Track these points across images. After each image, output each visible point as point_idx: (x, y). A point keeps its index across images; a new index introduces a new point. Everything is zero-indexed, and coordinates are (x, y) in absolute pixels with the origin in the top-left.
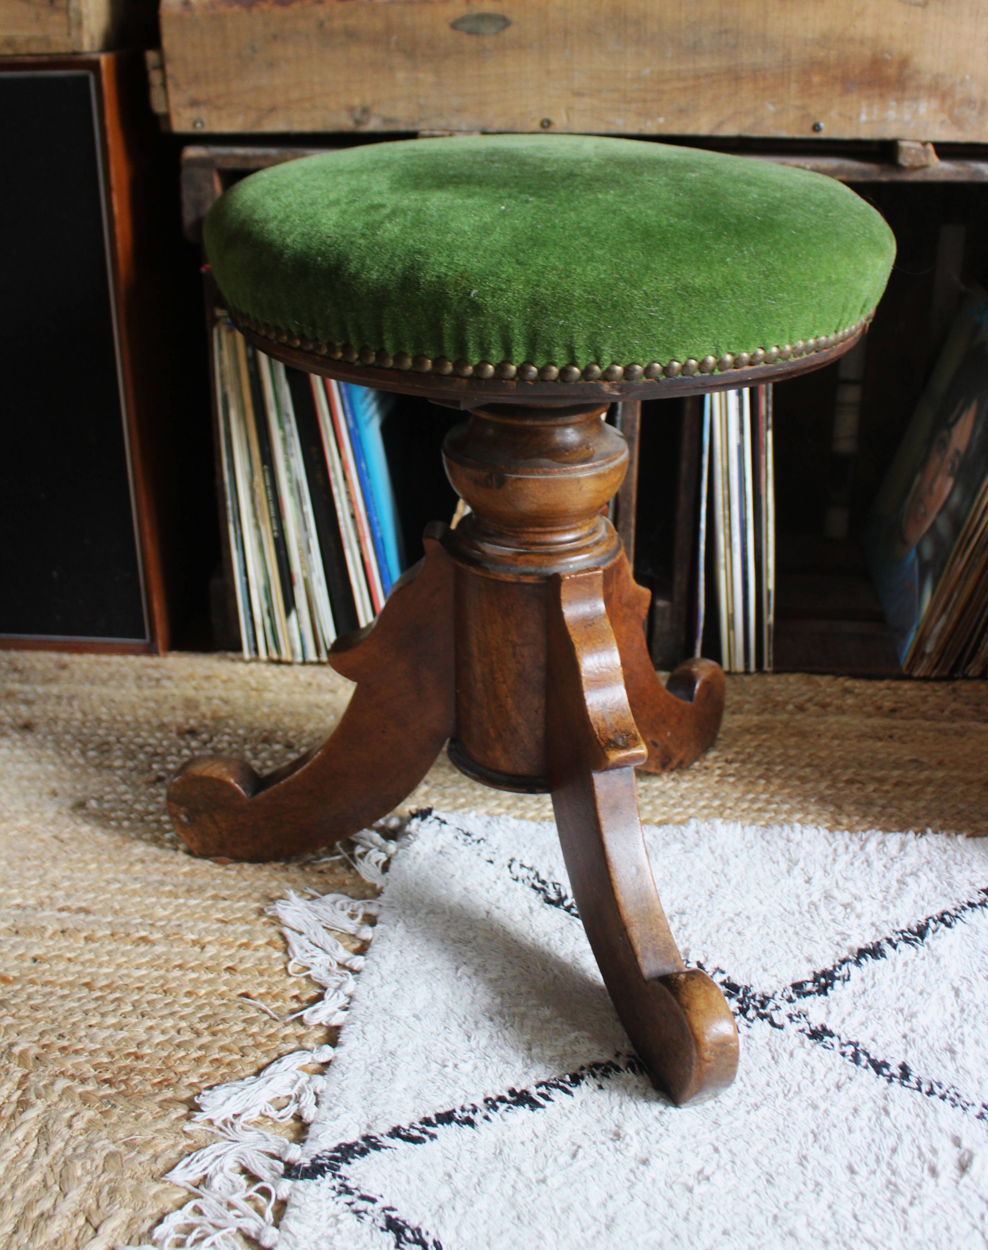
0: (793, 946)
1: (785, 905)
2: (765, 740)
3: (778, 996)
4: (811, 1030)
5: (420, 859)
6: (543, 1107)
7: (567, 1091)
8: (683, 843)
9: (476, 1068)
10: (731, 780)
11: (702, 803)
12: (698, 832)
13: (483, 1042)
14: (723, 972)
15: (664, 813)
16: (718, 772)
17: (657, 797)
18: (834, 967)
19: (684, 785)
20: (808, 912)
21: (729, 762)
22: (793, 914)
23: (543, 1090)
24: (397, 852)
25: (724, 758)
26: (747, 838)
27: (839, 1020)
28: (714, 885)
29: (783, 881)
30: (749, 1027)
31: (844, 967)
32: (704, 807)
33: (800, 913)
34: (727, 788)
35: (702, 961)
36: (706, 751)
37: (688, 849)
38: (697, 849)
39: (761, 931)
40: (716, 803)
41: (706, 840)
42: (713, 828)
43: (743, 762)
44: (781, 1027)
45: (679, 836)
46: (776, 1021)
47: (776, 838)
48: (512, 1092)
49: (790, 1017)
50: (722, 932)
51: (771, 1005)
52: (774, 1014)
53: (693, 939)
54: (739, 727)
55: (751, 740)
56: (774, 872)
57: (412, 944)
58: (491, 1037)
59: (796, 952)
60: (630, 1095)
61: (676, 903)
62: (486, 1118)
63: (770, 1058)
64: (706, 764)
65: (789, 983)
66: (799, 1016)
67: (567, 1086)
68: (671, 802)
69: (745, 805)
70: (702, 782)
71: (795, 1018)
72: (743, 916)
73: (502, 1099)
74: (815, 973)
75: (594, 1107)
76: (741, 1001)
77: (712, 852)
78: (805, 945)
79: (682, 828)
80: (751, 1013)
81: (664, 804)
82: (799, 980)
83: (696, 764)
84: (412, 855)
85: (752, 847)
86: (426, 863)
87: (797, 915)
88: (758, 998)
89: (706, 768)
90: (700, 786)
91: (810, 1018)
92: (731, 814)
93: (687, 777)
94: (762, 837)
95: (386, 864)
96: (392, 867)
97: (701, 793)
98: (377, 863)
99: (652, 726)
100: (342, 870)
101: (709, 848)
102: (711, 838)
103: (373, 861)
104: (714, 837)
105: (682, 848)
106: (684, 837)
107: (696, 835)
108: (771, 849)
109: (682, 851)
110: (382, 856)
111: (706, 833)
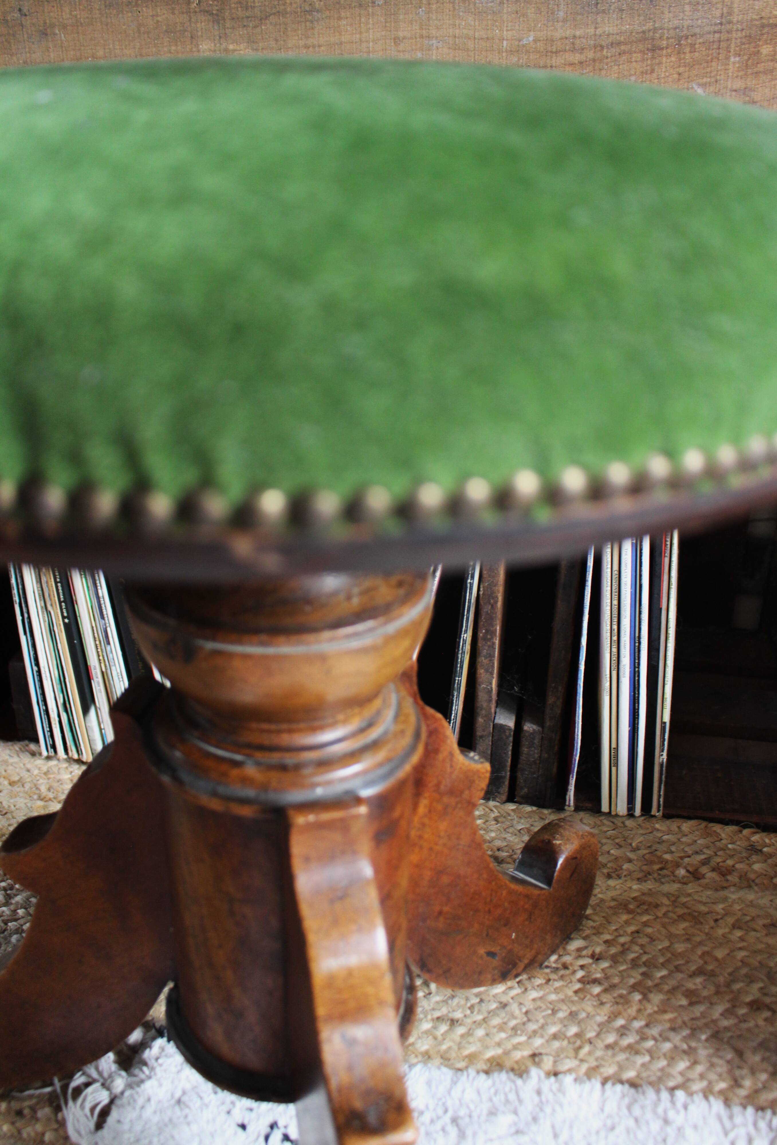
2: (646, 924)
5: (148, 1112)
8: (516, 1112)
10: (597, 990)
11: (553, 1029)
12: (539, 1092)
15: (499, 1044)
16: (580, 974)
17: (495, 1013)
21: (596, 958)
24: (122, 1093)
25: (590, 951)
26: (607, 1109)
32: (556, 1037)
34: (588, 1006)
36: (567, 938)
37: (521, 1126)
38: (534, 1128)
40: (573, 1030)
41: (548, 1110)
42: (561, 1090)
43: (615, 960)
45: (512, 1096)
47: (649, 1115)
54: (613, 899)
55: (627, 923)
64: (567, 959)
68: (513, 1023)
69: (611, 1039)
70: (556, 991)
77: (556, 1136)
79: (519, 1082)
81: (501, 1028)
83: (554, 959)
84: (141, 1101)
85: (613, 1128)
86: (155, 1119)
89: (565, 967)
90: (553, 997)
92: (590, 1053)
93: (539, 981)
94: (629, 1108)
95: (105, 1113)
96: (111, 1120)
97: (554, 1012)
98: (92, 1109)
99: (487, 935)
100: (44, 1112)
101: (553, 1127)
102: (557, 1108)
103: (88, 1106)
104: (561, 1105)
105: (515, 1124)
106: (520, 1101)
107: (536, 1099)
108: (640, 1135)
109: (513, 1130)
110: (104, 1097)
111: (551, 1097)
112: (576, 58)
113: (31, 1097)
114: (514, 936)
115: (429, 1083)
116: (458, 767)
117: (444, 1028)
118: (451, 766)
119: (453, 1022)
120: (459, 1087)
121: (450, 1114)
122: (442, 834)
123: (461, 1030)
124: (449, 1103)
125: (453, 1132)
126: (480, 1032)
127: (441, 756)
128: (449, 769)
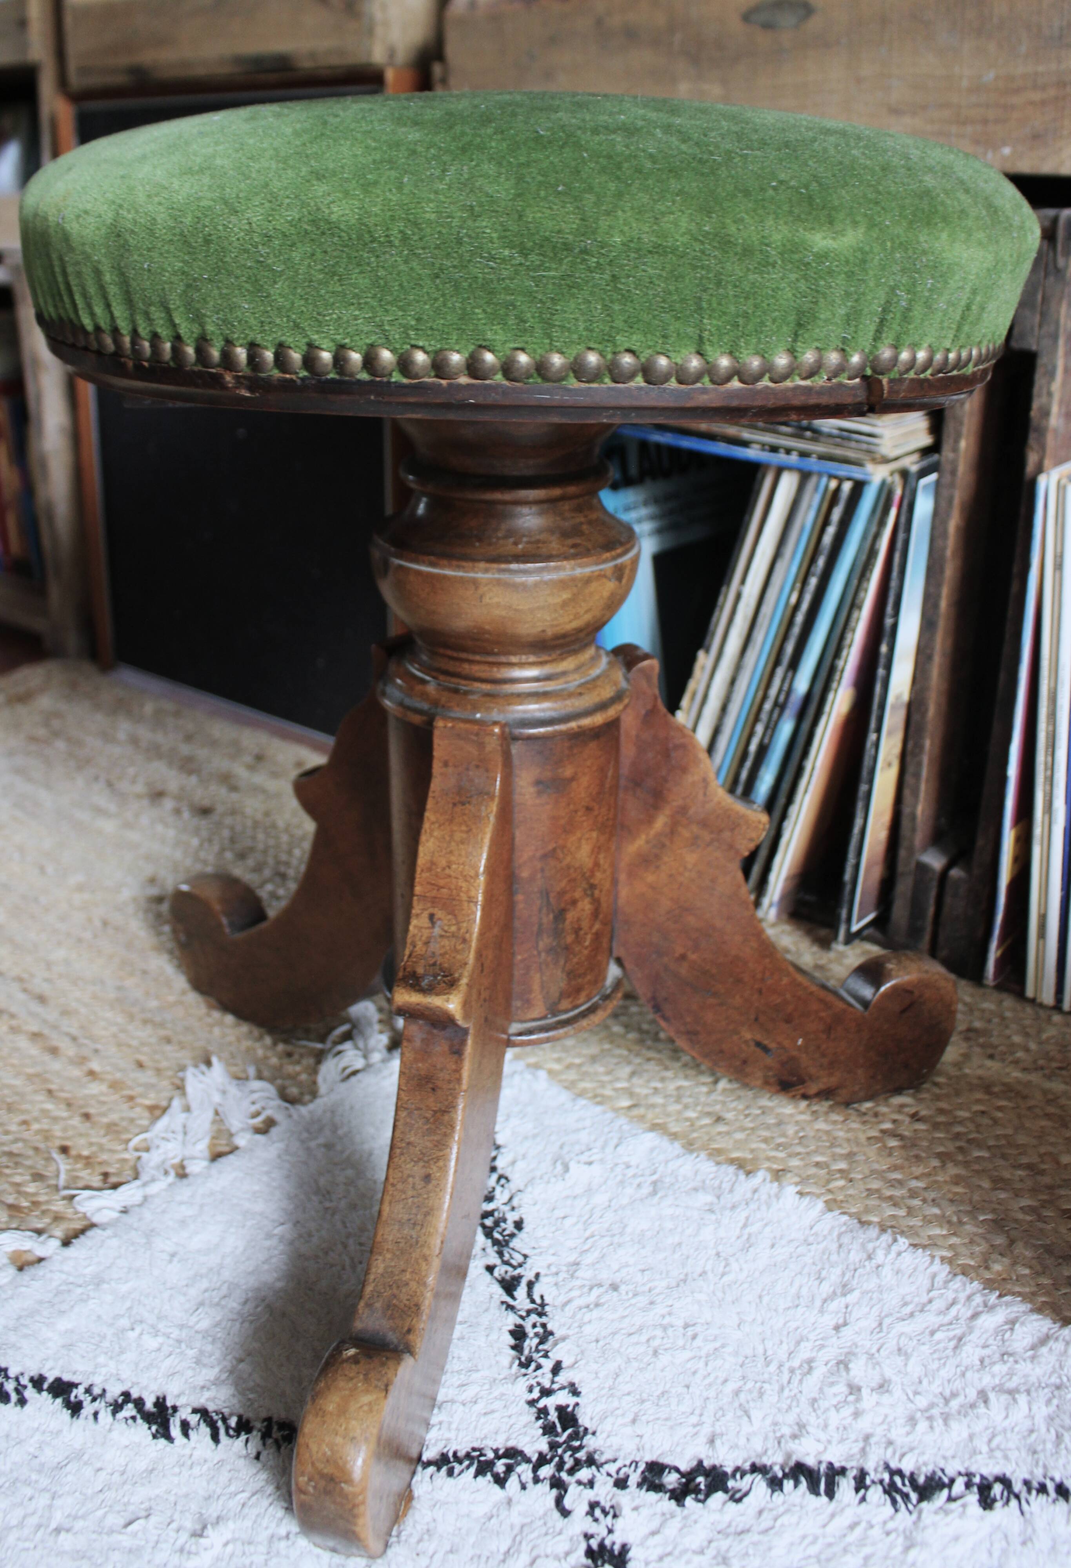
0: (711, 1407)
1: (769, 1344)
2: (1000, 1109)
3: (612, 1468)
4: (602, 1545)
6: (169, 1438)
7: (215, 1438)
8: (719, 1197)
9: (159, 1350)
10: (894, 1143)
11: (819, 1158)
12: (755, 1190)
13: (205, 1324)
14: (575, 1393)
15: (752, 1151)
16: (887, 1126)
17: (768, 1127)
18: (737, 1469)
19: (821, 1125)
20: (792, 1371)
21: (915, 1117)
22: (768, 1364)
23: (194, 1419)
25: (912, 1110)
26: (816, 1228)
27: (659, 1551)
28: (699, 1270)
29: (800, 1310)
30: (524, 1487)
31: (748, 1478)
32: (817, 1164)
33: (781, 1366)
34: (873, 1152)
35: (564, 1365)
37: (716, 1207)
38: (728, 1213)
39: (689, 1365)
40: (840, 1165)
41: (753, 1206)
42: (778, 1196)
43: (936, 1126)
44: (565, 1513)
46: (567, 1502)
47: (856, 1246)
48: (160, 1403)
49: (593, 1505)
50: (634, 1339)
51: (584, 1474)
52: (573, 1490)
53: (587, 1329)
54: (980, 1078)
55: (978, 1101)
56: (804, 1291)
57: (268, 1173)
58: (217, 1325)
59: (708, 1418)
60: (278, 1488)
61: (624, 1271)
62: (96, 1415)
63: (503, 1549)
64: (883, 1109)
65: (649, 1458)
66: (605, 1513)
67: (222, 1431)
68: (780, 1140)
69: (875, 1185)
70: (850, 1131)
71: (598, 1512)
72: (690, 1332)
73: (139, 1403)
74: (700, 1463)
75: (224, 1476)
76: (553, 1446)
77: (745, 1226)
78: (730, 1416)
79: (742, 1177)
80: (546, 1471)
81: (766, 1140)
82: (667, 1460)
83: (868, 1105)
85: (811, 1244)
87: (773, 1368)
88: (581, 1455)
89: (876, 1115)
90: (842, 1134)
91: (619, 1524)
92: (842, 1188)
93: (836, 1116)
94: (839, 1236)
95: (355, 1073)
96: (353, 1079)
97: (832, 1146)
98: (344, 1069)
99: (756, 1019)
100: (310, 1061)
101: (747, 1218)
102: (764, 1208)
103: (343, 1064)
104: (769, 1206)
105: (712, 1204)
106: (731, 1191)
107: (749, 1195)
109: (707, 1208)
110: (359, 1063)
111: (764, 1197)
112: (1037, 96)
113: (304, 1047)
114: (800, 1042)
115: (652, 1150)
116: (716, 799)
117: (707, 1121)
118: (705, 794)
119: (719, 1119)
120: (680, 1161)
121: (655, 1177)
122: (689, 866)
123: (722, 1128)
124: (661, 1169)
125: (646, 1190)
126: (740, 1136)
127: (689, 779)
128: (701, 797)
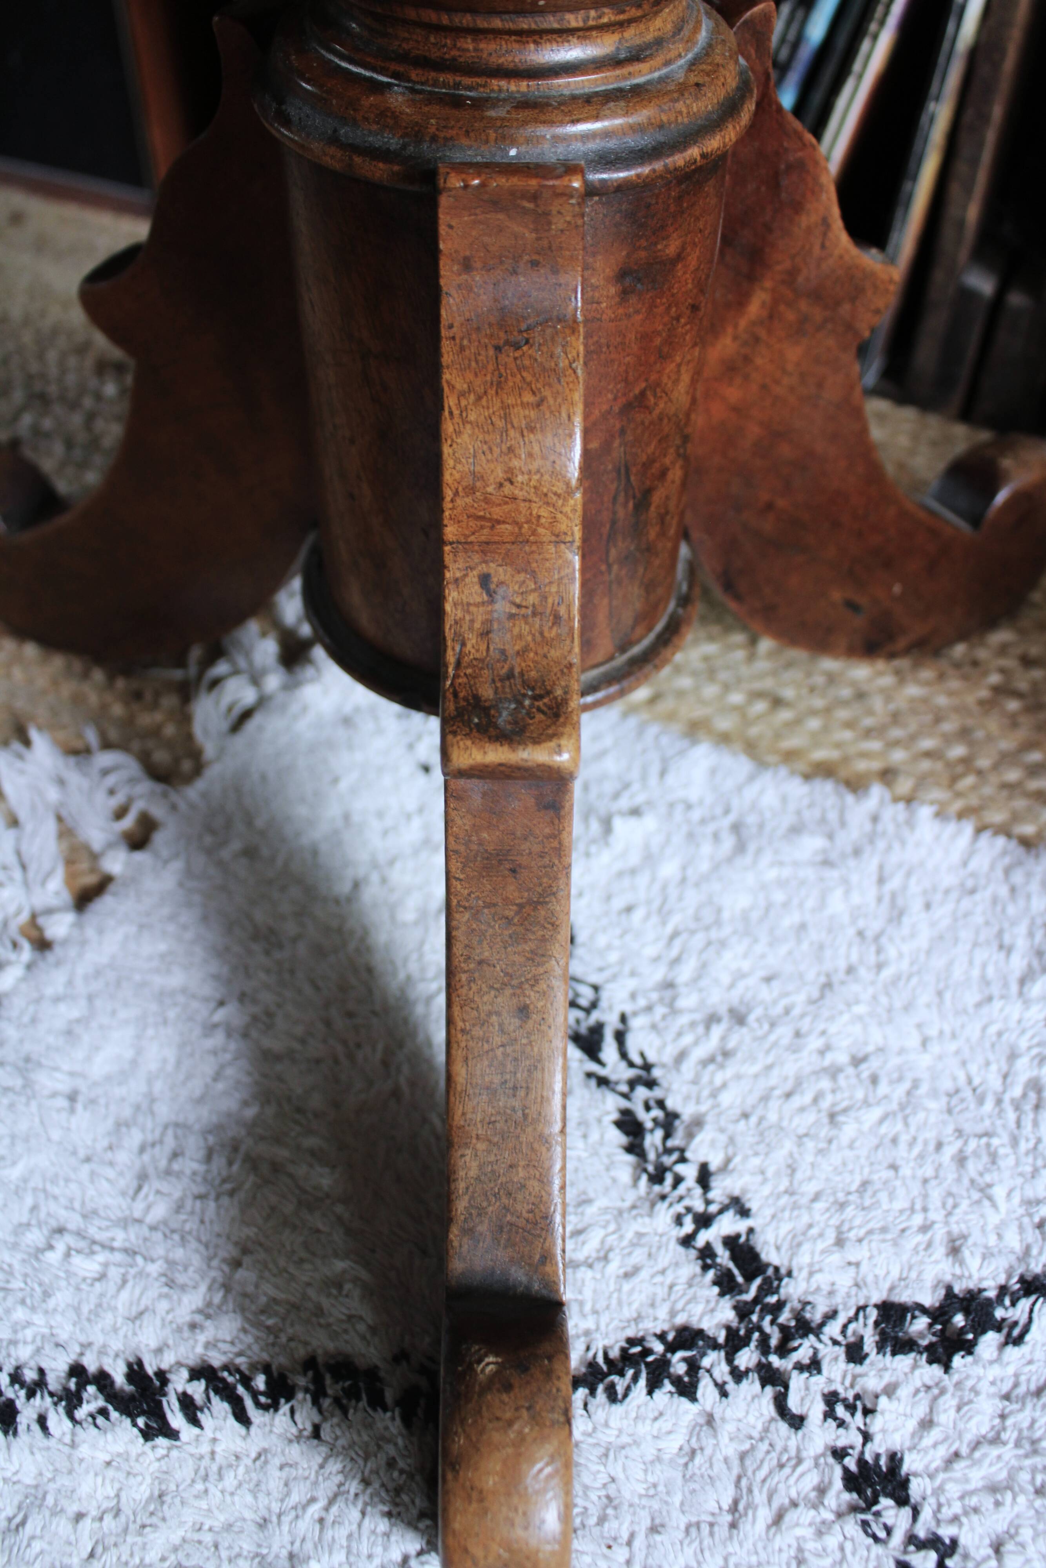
0: (936, 1194)
1: (973, 1068)
3: (833, 1329)
4: (861, 1462)
5: (301, 725)
6: (172, 1434)
7: (242, 1417)
8: (830, 836)
9: (102, 1277)
10: (1013, 705)
11: (927, 744)
12: (875, 819)
13: (160, 1211)
14: (744, 1212)
15: (838, 745)
16: (995, 679)
17: (844, 703)
18: (1003, 1290)
19: (913, 690)
20: (1017, 1106)
21: (1028, 662)
22: (981, 1101)
23: (197, 1390)
24: (274, 695)
25: (1022, 651)
26: (973, 865)
27: (942, 1452)
28: (842, 964)
29: (997, 1004)
30: (724, 1394)
31: (1024, 1304)
32: (928, 754)
33: (999, 1102)
34: (993, 724)
35: (713, 1167)
36: (990, 623)
37: (834, 856)
38: (852, 863)
39: (883, 1129)
40: (958, 751)
41: (881, 844)
42: (910, 823)
44: (797, 1422)
45: (833, 816)
46: (794, 1404)
48: (136, 1371)
49: (831, 1399)
50: (797, 1101)
51: (803, 1351)
52: (797, 1381)
53: (726, 1098)
56: (990, 971)
57: (172, 918)
58: (179, 1208)
59: (937, 1215)
60: (366, 1482)
61: (741, 985)
62: (42, 1421)
63: (726, 1502)
64: (982, 654)
65: (877, 1297)
66: (851, 1408)
67: (249, 1403)
68: (868, 722)
69: (1013, 775)
70: (951, 694)
71: (840, 1410)
72: (866, 1070)
73: (103, 1380)
74: (949, 1289)
75: (274, 1479)
76: (743, 1311)
77: (881, 880)
78: (964, 1204)
79: (850, 799)
80: (747, 1358)
81: (849, 725)
82: (904, 1297)
83: (959, 650)
85: (973, 891)
87: (989, 1105)
88: (785, 1317)
89: (975, 663)
90: (942, 700)
91: (876, 1424)
92: (974, 788)
93: (927, 674)
94: (1007, 871)
95: (246, 715)
96: (251, 726)
97: (938, 720)
98: (230, 709)
99: (850, 572)
100: (170, 701)
101: (881, 867)
102: (897, 846)
103: (225, 702)
104: (903, 843)
105: (824, 851)
106: (843, 823)
107: (868, 827)
108: (1011, 910)
109: (819, 858)
110: (249, 696)
111: (891, 829)
113: (157, 679)
114: (897, 589)
115: (713, 772)
116: (837, 252)
117: (760, 706)
118: (823, 246)
119: (777, 702)
120: (756, 787)
121: (732, 818)
122: (790, 367)
123: (785, 715)
124: (735, 803)
125: (728, 842)
126: (814, 724)
127: (804, 221)
128: (817, 250)
